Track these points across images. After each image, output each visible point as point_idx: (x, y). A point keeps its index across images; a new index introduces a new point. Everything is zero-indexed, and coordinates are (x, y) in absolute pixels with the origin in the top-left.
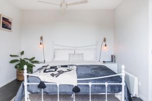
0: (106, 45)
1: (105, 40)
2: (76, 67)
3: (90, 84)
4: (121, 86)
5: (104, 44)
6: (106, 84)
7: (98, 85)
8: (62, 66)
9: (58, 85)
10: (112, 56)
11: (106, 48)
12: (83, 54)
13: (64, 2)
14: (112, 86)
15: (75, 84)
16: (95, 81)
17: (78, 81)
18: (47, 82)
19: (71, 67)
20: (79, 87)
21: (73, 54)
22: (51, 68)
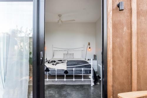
0: (90, 48)
1: (89, 44)
2: (67, 61)
3: (74, 69)
4: (91, 70)
5: (89, 47)
6: (83, 69)
7: (78, 70)
8: (58, 61)
9: (56, 70)
10: (94, 55)
11: (90, 50)
12: (73, 54)
13: (60, 20)
14: (86, 70)
15: (66, 69)
16: (76, 67)
17: (67, 68)
18: (50, 68)
19: (64, 61)
20: (68, 71)
21: (67, 54)
22: (52, 61)
